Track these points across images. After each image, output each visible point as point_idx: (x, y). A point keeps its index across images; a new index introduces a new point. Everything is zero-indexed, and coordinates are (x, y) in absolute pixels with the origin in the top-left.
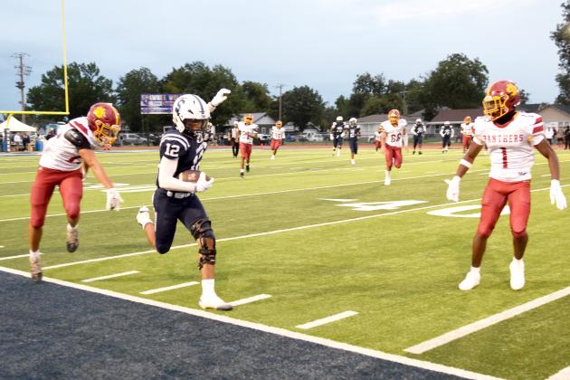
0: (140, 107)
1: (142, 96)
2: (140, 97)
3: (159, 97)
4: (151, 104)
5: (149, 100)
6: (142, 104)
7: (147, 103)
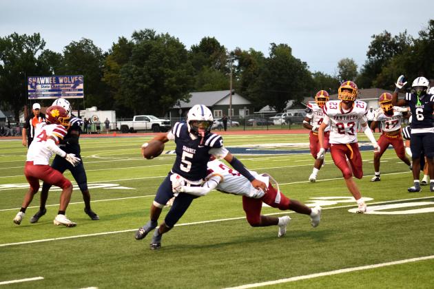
0: (28, 91)
1: (30, 79)
2: (27, 80)
3: (47, 80)
4: (39, 87)
5: (36, 84)
6: (29, 88)
7: (35, 88)
